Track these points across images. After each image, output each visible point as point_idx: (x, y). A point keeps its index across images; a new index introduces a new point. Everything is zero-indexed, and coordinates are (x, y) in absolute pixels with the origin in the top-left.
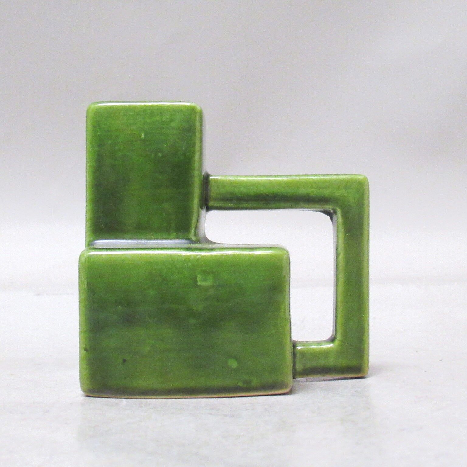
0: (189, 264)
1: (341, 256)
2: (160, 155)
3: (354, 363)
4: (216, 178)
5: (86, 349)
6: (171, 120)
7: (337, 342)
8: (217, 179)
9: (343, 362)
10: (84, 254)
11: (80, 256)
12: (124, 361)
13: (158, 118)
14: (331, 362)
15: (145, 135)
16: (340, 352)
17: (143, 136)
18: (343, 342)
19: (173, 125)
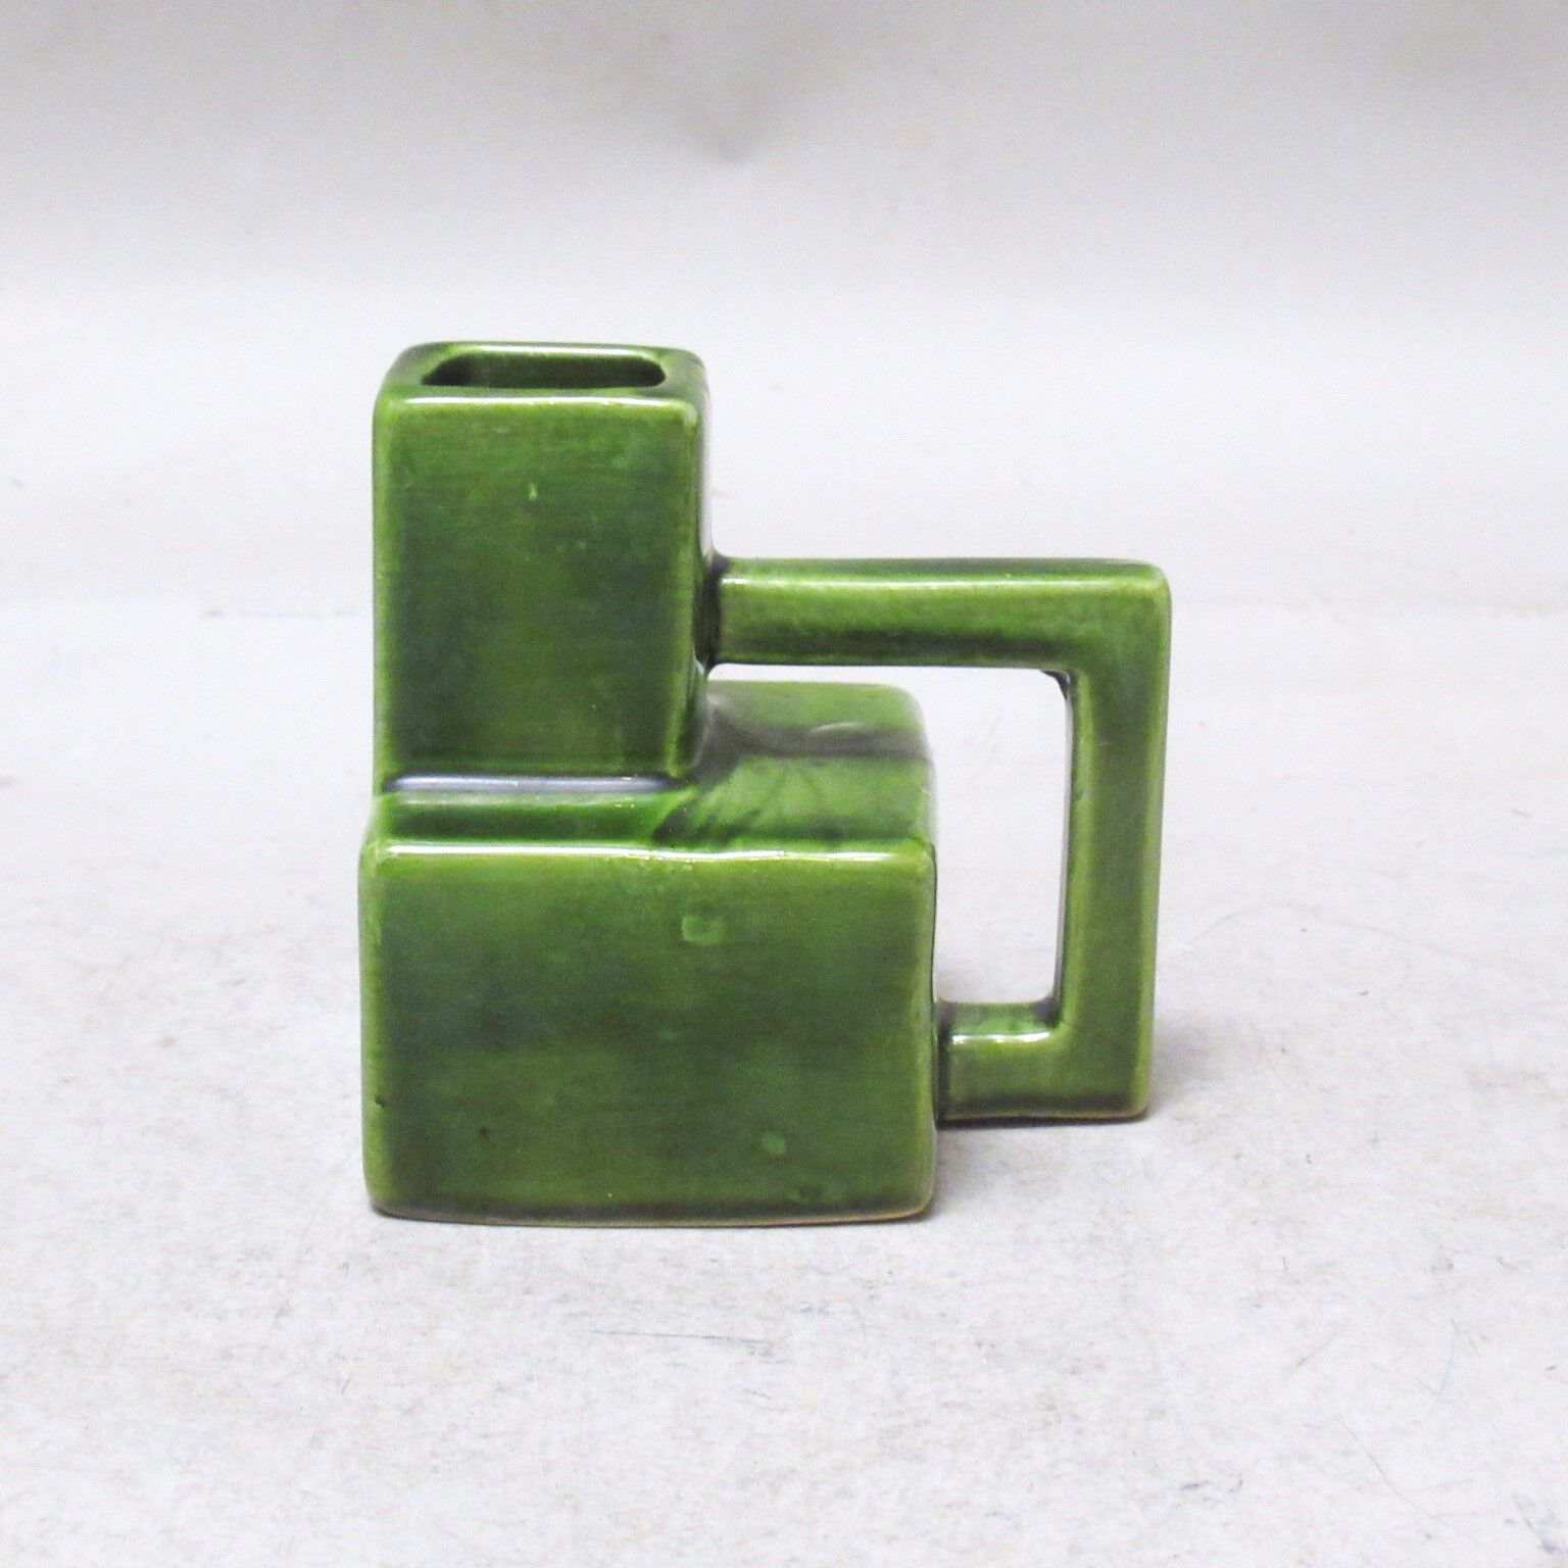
0: (660, 888)
1: (1085, 802)
2: (582, 545)
3: (1108, 1084)
4: (739, 581)
5: (380, 1101)
6: (616, 451)
7: (1064, 1028)
8: (742, 586)
9: (1076, 1082)
10: (372, 851)
11: (362, 857)
12: (484, 1132)
13: (576, 445)
14: (1045, 1081)
15: (540, 491)
16: (1071, 1057)
17: (533, 494)
18: (1080, 1030)
19: (619, 463)
